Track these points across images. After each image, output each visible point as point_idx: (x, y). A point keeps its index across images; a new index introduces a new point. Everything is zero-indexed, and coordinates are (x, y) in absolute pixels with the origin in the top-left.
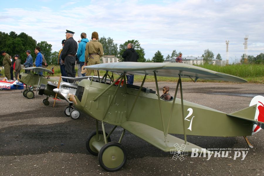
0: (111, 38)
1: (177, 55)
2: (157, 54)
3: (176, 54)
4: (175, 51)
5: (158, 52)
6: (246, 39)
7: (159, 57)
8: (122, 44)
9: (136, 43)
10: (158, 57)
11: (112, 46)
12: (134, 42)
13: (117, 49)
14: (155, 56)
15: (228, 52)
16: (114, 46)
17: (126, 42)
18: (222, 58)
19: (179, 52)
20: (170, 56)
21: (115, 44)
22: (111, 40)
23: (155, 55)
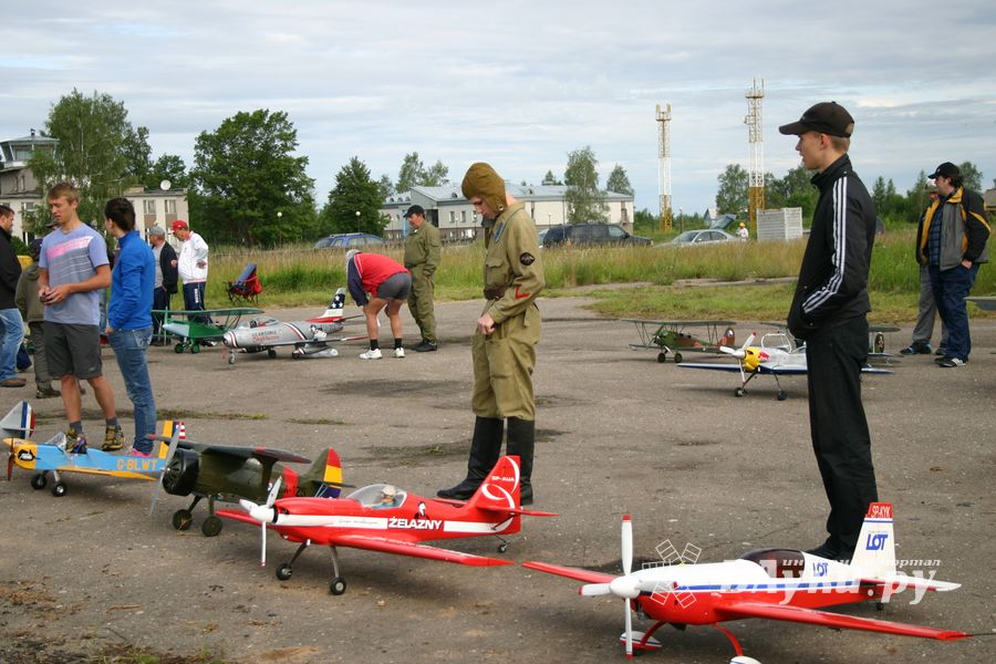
0: (116, 100)
1: (424, 176)
2: (349, 173)
3: (419, 174)
4: (415, 157)
5: (355, 163)
6: (754, 98)
7: (359, 189)
8: (208, 133)
9: (278, 126)
10: (353, 188)
11: (124, 137)
12: (267, 120)
13: (145, 155)
14: (339, 186)
15: (668, 160)
16: (129, 141)
17: (228, 120)
18: (632, 186)
19: (434, 163)
20: (390, 185)
21: (135, 131)
22: (114, 108)
23: (340, 178)
